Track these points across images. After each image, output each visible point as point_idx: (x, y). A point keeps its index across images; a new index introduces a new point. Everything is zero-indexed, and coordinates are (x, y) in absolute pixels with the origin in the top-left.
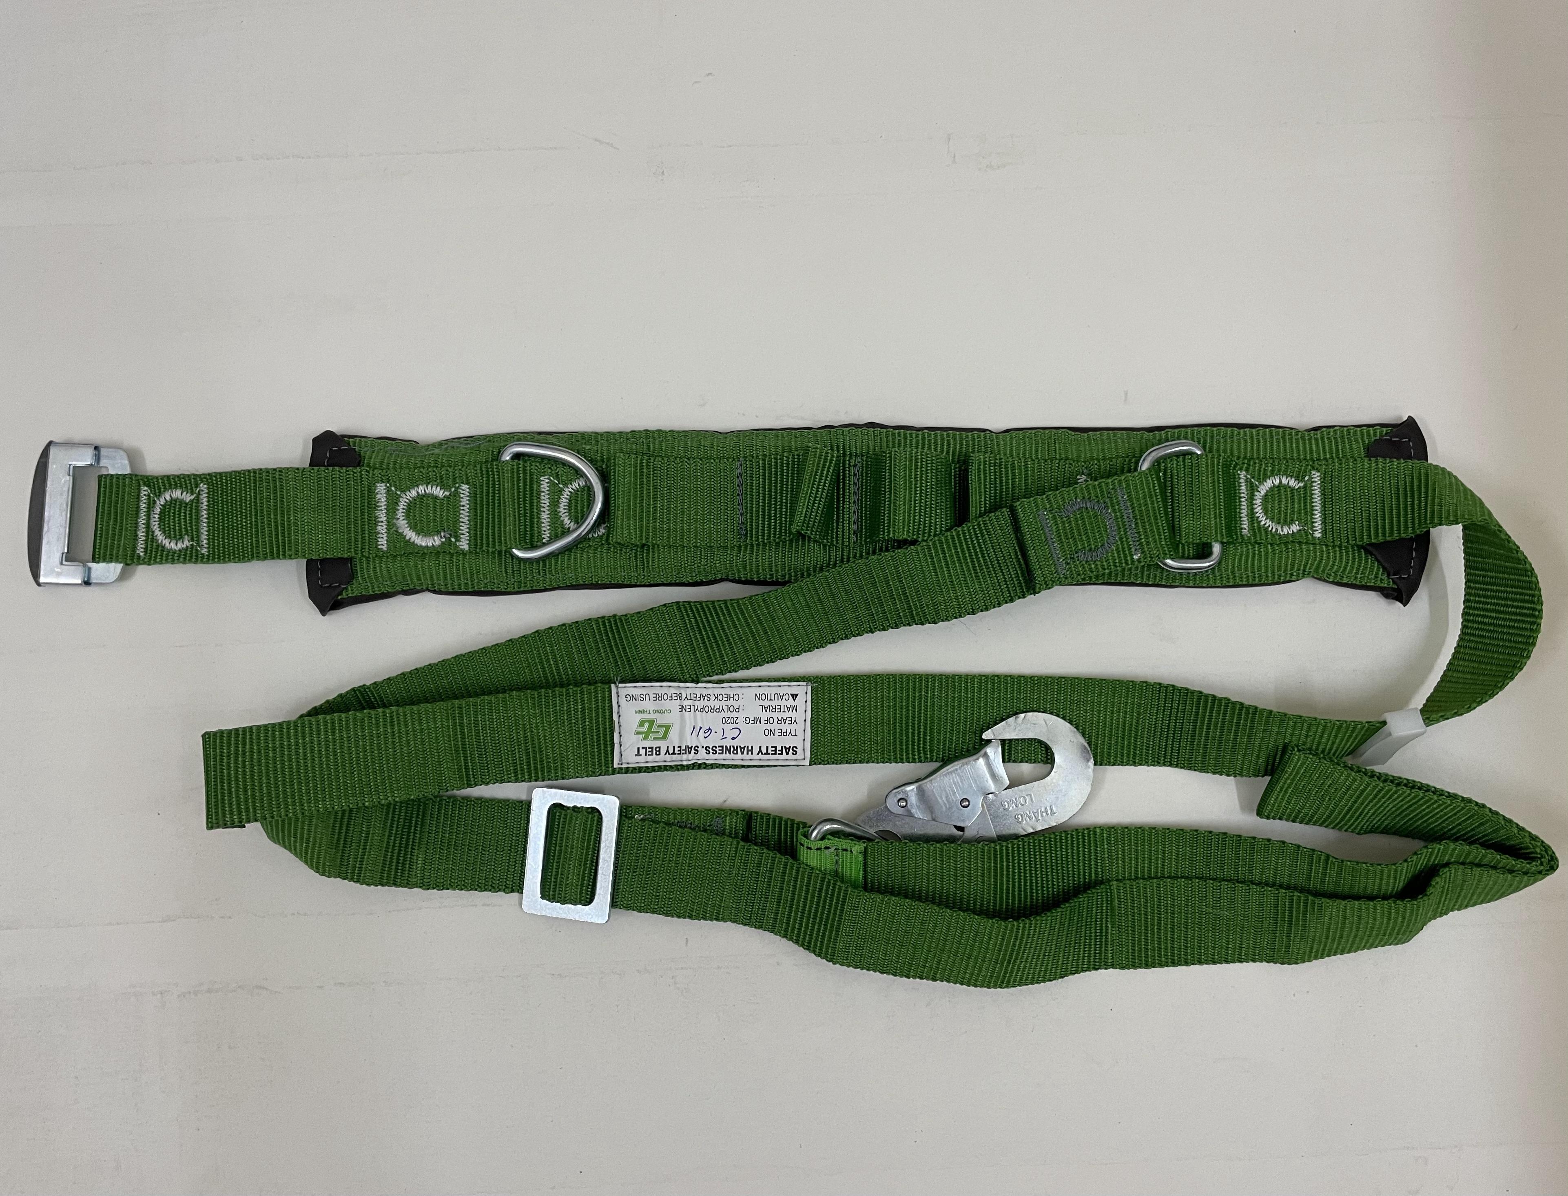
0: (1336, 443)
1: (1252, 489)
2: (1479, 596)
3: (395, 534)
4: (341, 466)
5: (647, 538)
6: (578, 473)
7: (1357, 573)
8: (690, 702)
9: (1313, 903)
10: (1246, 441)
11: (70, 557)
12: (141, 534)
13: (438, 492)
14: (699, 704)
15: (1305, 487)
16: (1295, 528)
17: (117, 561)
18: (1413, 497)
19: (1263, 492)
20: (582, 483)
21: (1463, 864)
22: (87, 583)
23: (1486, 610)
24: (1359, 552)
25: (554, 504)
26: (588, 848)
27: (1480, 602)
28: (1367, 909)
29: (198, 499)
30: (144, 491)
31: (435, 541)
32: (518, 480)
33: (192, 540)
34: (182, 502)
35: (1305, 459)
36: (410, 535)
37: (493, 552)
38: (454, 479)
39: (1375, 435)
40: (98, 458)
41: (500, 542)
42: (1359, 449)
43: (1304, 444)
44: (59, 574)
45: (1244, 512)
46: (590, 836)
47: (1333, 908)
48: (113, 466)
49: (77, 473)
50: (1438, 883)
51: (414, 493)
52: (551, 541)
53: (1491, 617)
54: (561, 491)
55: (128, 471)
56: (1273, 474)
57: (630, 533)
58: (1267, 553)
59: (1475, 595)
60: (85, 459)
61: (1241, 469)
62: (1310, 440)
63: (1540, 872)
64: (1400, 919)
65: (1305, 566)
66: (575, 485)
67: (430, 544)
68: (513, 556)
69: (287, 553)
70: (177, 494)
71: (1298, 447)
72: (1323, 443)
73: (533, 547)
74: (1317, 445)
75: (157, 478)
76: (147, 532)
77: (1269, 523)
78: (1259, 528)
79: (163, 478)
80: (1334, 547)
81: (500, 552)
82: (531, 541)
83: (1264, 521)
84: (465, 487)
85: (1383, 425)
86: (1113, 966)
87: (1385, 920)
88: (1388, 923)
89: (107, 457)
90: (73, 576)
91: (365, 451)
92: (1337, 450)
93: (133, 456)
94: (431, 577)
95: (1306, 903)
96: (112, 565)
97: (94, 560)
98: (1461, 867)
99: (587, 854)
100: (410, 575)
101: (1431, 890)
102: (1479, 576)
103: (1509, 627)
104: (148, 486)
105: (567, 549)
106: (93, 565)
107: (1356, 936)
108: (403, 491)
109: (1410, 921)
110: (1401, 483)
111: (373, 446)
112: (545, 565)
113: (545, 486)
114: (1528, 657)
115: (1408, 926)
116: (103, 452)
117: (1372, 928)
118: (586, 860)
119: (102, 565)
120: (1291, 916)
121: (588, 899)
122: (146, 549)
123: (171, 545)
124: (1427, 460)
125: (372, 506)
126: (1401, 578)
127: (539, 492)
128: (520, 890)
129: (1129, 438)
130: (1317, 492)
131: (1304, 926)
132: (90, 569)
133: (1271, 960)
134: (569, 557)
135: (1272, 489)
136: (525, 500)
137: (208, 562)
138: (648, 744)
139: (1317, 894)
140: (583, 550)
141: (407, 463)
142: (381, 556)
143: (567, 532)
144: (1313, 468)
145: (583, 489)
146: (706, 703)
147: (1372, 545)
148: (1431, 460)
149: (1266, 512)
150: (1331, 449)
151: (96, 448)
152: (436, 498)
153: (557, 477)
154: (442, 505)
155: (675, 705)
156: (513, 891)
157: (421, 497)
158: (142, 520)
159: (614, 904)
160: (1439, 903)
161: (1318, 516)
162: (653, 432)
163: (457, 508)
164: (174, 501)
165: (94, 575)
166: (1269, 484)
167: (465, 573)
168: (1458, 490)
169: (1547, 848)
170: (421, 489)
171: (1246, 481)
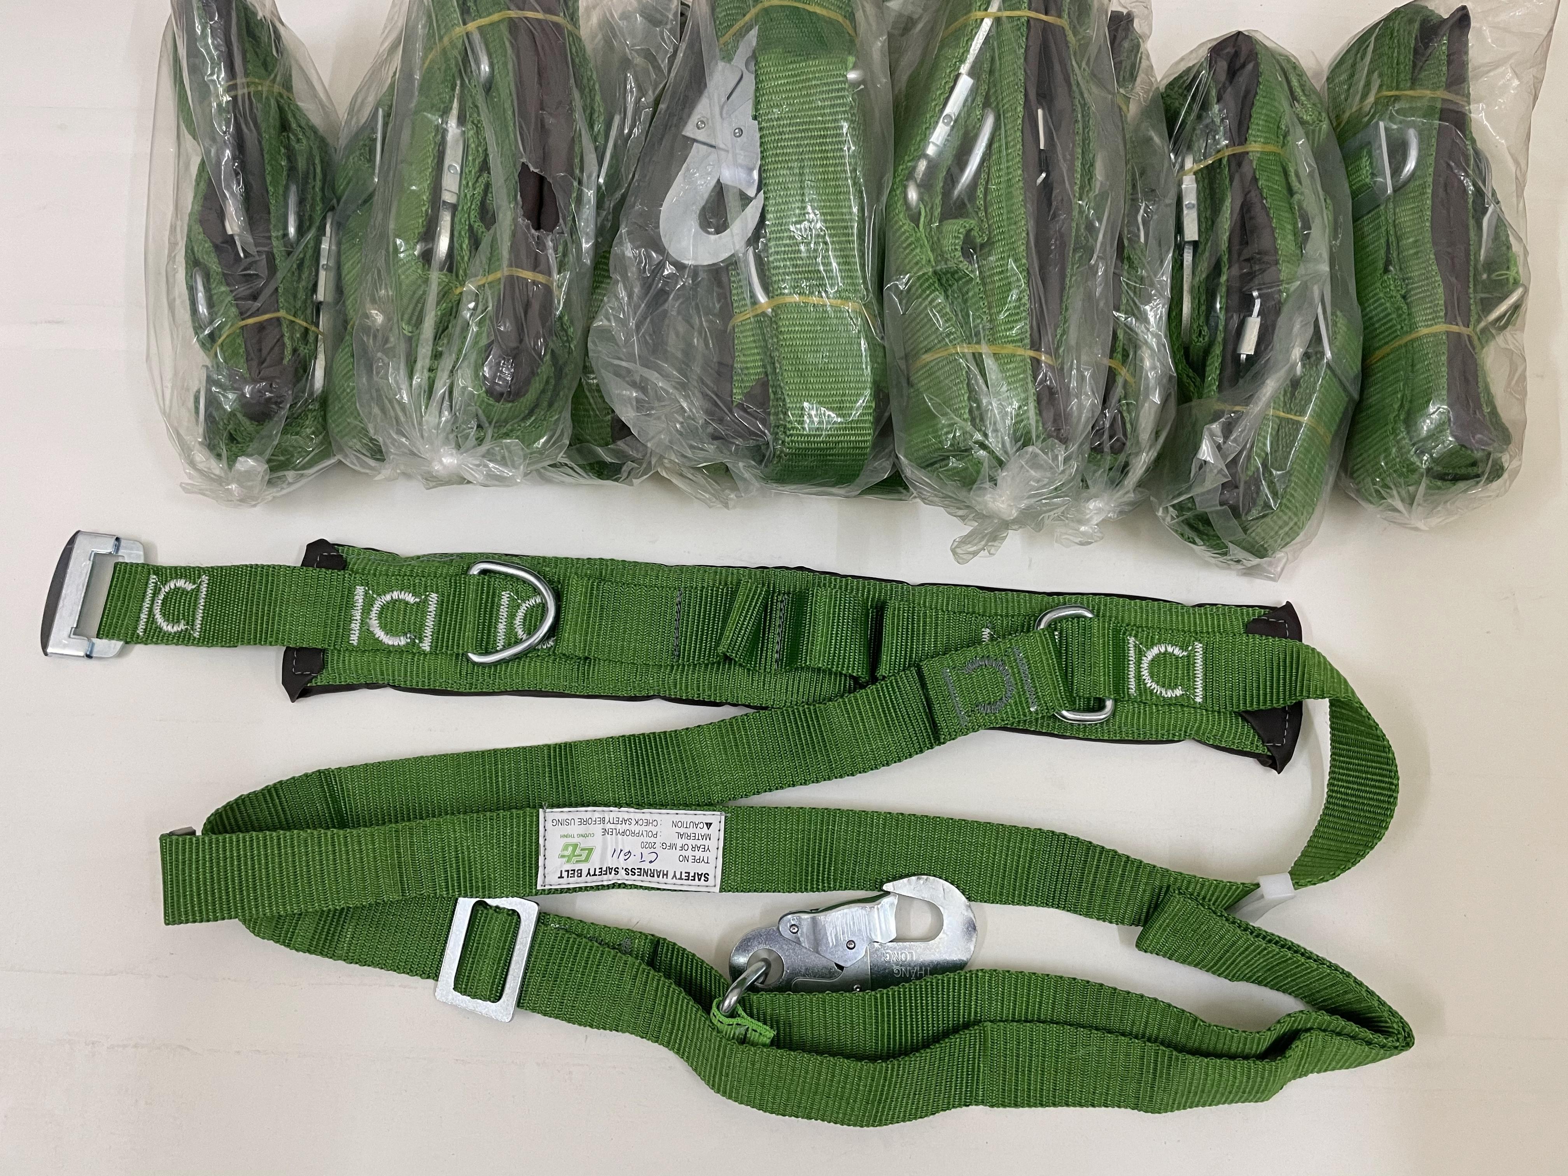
0: (1219, 619)
1: (1140, 654)
2: (1343, 768)
3: (366, 632)
4: (327, 568)
5: (590, 652)
6: (536, 591)
7: (1234, 738)
8: (613, 826)
9: (1177, 1059)
10: (1136, 611)
11: (78, 631)
12: (144, 616)
13: (410, 598)
14: (622, 827)
15: (1188, 656)
16: (1178, 692)
17: (119, 639)
18: (1285, 671)
19: (1150, 658)
20: (538, 600)
21: (1325, 1031)
22: (89, 656)
23: (1349, 782)
24: (1237, 719)
25: (512, 616)
26: (503, 949)
27: (1343, 774)
28: (1228, 1067)
29: (198, 589)
30: (153, 578)
31: (402, 641)
32: (482, 593)
33: (188, 624)
34: (184, 590)
35: (1189, 631)
36: (380, 634)
37: (451, 655)
38: (426, 587)
39: (1254, 615)
40: (117, 548)
41: (458, 646)
42: (1239, 627)
43: (1189, 617)
44: (65, 646)
45: (1132, 674)
46: (507, 937)
47: (1196, 1063)
48: (129, 555)
49: (97, 559)
50: (1297, 1049)
51: (388, 598)
52: (504, 648)
53: (1353, 789)
54: (519, 606)
55: (141, 561)
56: (1160, 642)
57: (575, 646)
58: (1151, 713)
59: (1340, 768)
60: (107, 547)
61: (1130, 635)
62: (1194, 614)
63: (1396, 1048)
64: (1259, 1079)
65: (1186, 728)
66: (532, 602)
67: (396, 644)
68: (468, 660)
69: (269, 639)
70: (181, 583)
71: (1183, 620)
72: (1206, 618)
73: (487, 653)
74: (1201, 619)
75: (166, 568)
76: (149, 615)
77: (1154, 685)
78: (1145, 688)
79: (171, 568)
80: (1213, 711)
81: (458, 655)
82: (486, 648)
83: (1149, 683)
84: (434, 595)
85: (1261, 607)
86: (983, 1103)
87: (1245, 1079)
88: (1247, 1082)
89: (126, 548)
90: (78, 648)
91: (351, 559)
92: (1219, 626)
93: (147, 549)
94: (393, 672)
95: (1170, 1058)
96: (113, 642)
97: (98, 636)
98: (1323, 1034)
99: (502, 955)
100: (375, 669)
101: (1289, 1053)
102: (1344, 750)
103: (1370, 799)
104: (157, 574)
105: (517, 657)
106: (97, 641)
107: (1217, 1092)
108: (379, 595)
109: (1268, 1080)
110: (1275, 659)
111: (359, 554)
112: (495, 671)
113: (505, 600)
114: (1386, 828)
115: (1267, 1085)
116: (123, 543)
117: (1233, 1086)
118: (500, 960)
119: (105, 641)
120: (1155, 1069)
121: (496, 997)
122: (145, 630)
123: (167, 627)
124: (1301, 640)
125: (349, 604)
126: (1274, 746)
127: (499, 605)
128: (436, 977)
129: (1031, 598)
130: (1199, 662)
131: (1167, 1079)
132: (93, 644)
133: (1136, 1107)
134: (519, 664)
135: (1158, 656)
136: (485, 611)
137: (197, 645)
138: (569, 867)
139: (1182, 1049)
140: (531, 659)
141: (387, 571)
142: (351, 649)
143: (518, 642)
144: (1196, 639)
145: (539, 605)
146: (627, 827)
147: (1247, 712)
148: (1305, 641)
149: (1152, 675)
150: (1213, 624)
151: (118, 539)
152: (407, 603)
153: (517, 593)
154: (412, 609)
155: (598, 829)
156: (429, 977)
157: (394, 602)
158: (146, 605)
159: (519, 1004)
160: (1299, 1065)
161: (1199, 683)
162: (607, 560)
163: (424, 613)
164: (177, 589)
165: (95, 650)
166: (1155, 651)
167: (423, 672)
168: (1325, 668)
169: (1404, 1025)
170: (395, 595)
171: (1135, 646)
